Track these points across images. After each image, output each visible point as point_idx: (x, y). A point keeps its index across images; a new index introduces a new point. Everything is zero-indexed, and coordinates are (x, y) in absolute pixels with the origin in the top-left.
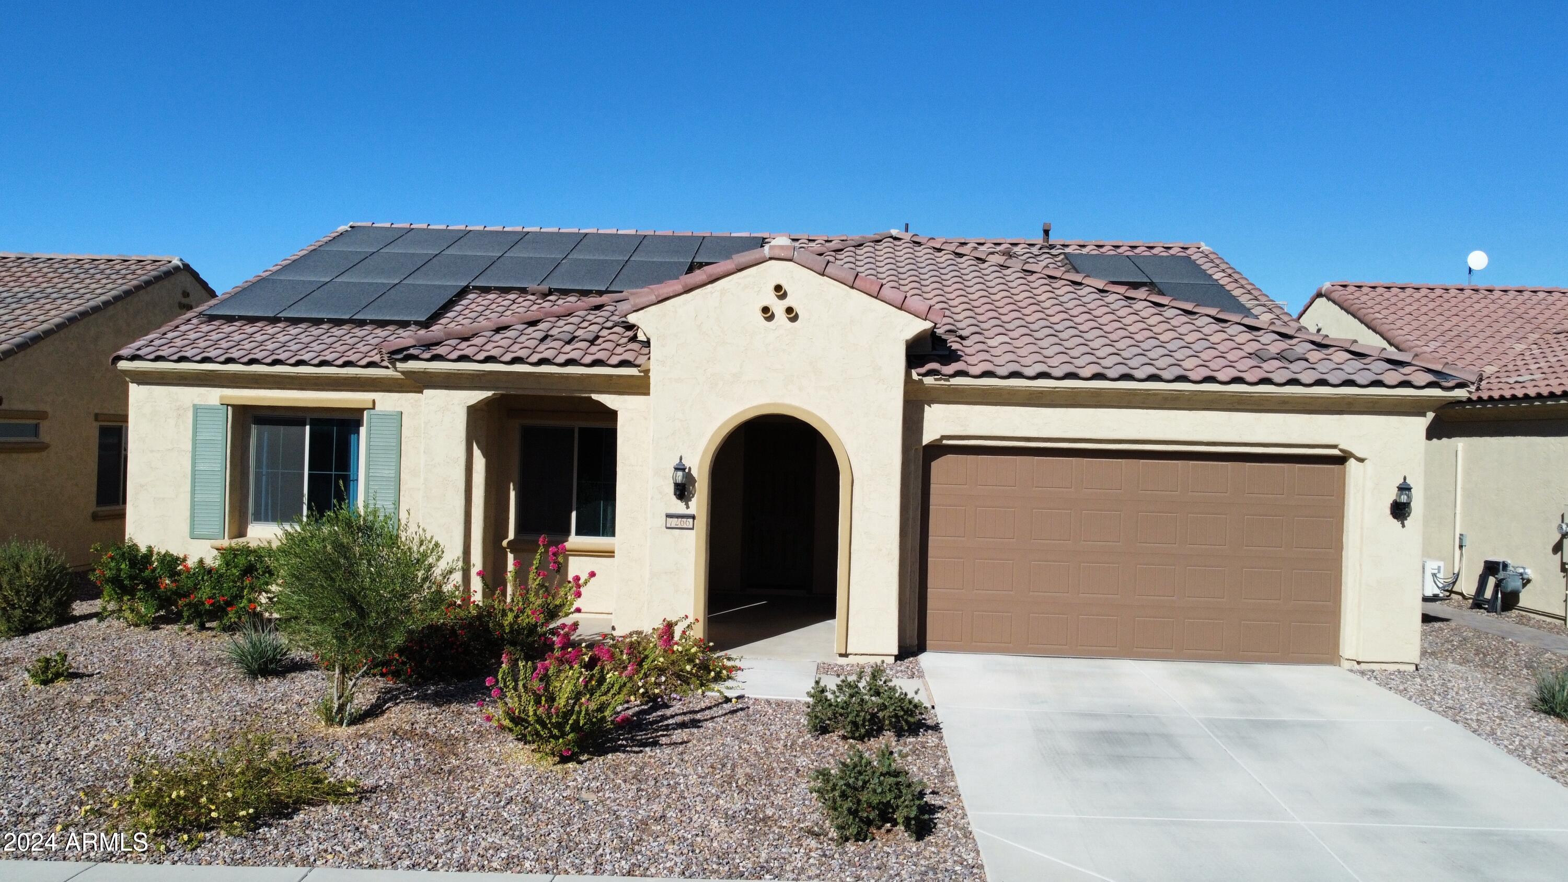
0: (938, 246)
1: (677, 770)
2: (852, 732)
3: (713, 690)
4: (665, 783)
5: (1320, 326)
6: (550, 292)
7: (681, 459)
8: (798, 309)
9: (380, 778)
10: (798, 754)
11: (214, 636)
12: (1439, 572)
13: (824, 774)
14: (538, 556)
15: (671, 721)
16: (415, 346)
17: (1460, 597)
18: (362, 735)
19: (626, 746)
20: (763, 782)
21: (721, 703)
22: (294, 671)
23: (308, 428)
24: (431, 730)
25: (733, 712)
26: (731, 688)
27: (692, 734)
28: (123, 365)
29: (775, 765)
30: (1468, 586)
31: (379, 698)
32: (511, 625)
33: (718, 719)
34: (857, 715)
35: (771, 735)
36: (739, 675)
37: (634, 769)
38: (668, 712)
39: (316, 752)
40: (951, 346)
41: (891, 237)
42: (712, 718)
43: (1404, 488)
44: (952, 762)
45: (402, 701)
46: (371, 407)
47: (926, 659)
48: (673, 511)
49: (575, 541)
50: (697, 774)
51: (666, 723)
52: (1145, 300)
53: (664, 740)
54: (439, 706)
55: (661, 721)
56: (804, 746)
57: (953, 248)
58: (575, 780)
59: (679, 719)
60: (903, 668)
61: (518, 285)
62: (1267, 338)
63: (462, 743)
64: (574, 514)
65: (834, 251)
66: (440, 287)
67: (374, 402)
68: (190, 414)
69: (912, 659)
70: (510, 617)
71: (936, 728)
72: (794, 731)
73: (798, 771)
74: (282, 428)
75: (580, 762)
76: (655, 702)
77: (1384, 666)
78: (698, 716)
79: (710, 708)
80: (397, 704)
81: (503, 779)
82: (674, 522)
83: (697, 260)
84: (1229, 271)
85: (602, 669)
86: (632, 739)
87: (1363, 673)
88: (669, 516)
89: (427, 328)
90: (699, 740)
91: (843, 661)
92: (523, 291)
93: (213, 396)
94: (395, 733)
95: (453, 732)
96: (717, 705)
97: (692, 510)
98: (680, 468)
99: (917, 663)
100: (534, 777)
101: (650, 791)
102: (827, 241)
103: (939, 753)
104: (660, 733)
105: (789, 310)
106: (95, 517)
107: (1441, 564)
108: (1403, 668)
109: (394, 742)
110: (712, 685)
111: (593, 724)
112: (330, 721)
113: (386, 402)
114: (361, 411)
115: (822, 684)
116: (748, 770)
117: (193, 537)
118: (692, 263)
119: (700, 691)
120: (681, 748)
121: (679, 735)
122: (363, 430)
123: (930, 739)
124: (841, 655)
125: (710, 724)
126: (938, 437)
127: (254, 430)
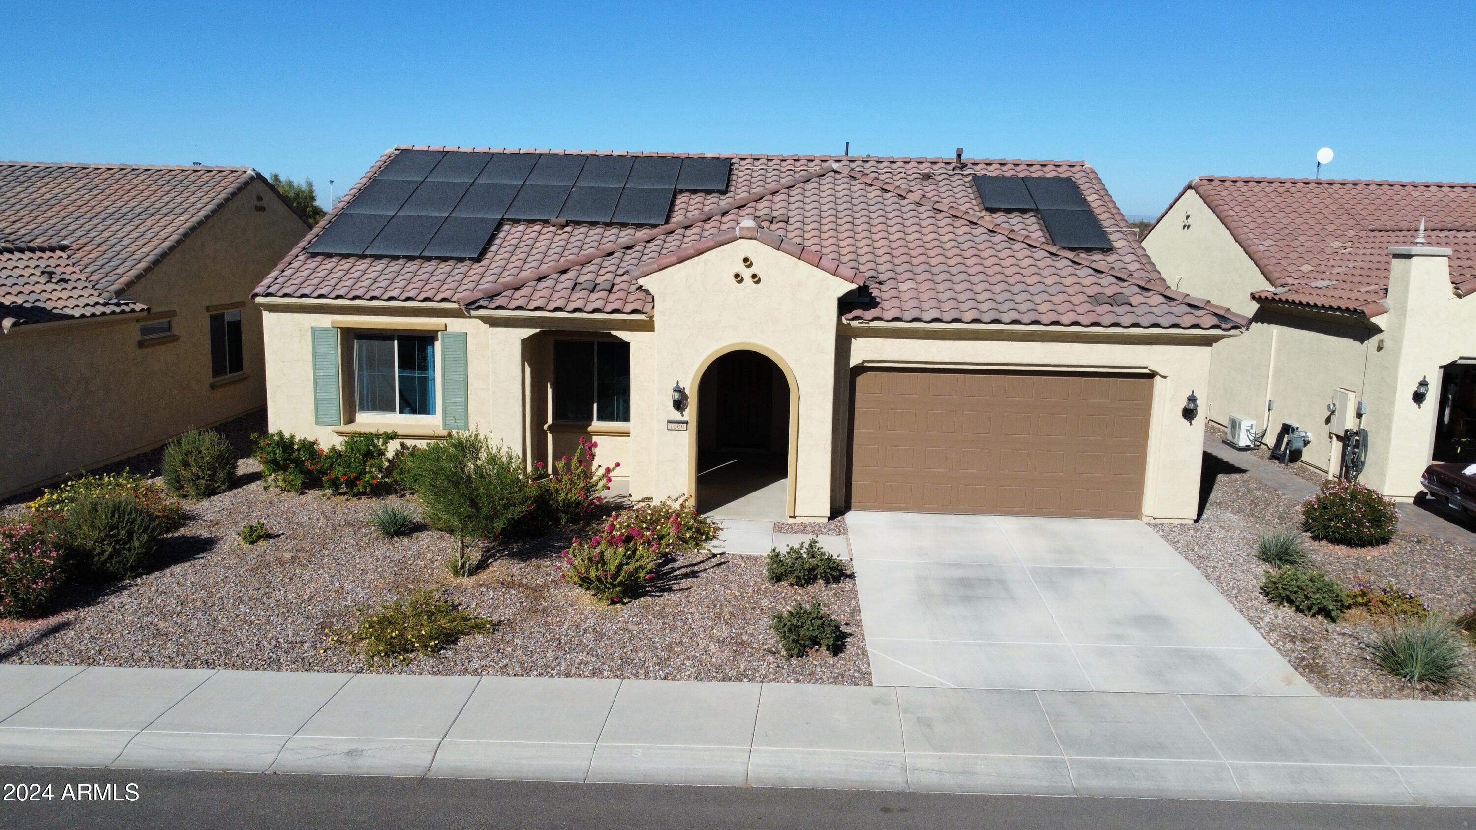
0: (869, 182)
1: (685, 609)
2: (797, 582)
3: (704, 548)
4: (680, 618)
5: (1189, 213)
6: (567, 225)
7: (678, 383)
8: (760, 274)
9: (501, 616)
10: (762, 597)
11: (348, 500)
12: (1252, 428)
13: (779, 617)
14: (578, 451)
15: (678, 572)
16: (483, 298)
17: (1266, 447)
18: (481, 586)
19: (651, 592)
20: (740, 617)
21: (710, 558)
22: (416, 532)
23: (396, 342)
24: (525, 581)
25: (719, 565)
26: (716, 547)
27: (693, 582)
28: (259, 300)
29: (748, 605)
30: (1270, 440)
31: (482, 555)
32: (564, 501)
33: (709, 570)
34: (800, 572)
35: (744, 582)
36: (721, 534)
37: (659, 608)
38: (676, 565)
39: (456, 598)
40: (872, 293)
41: (833, 171)
42: (705, 570)
43: (1192, 399)
44: (860, 603)
45: (499, 558)
46: (444, 329)
47: (851, 517)
48: (672, 418)
49: (597, 425)
50: (698, 612)
51: (675, 574)
52: (1023, 242)
53: (675, 587)
54: (524, 561)
55: (672, 572)
56: (765, 592)
57: (881, 185)
58: (623, 616)
59: (683, 571)
60: (833, 527)
61: (542, 218)
62: (1106, 280)
63: (546, 590)
64: (595, 406)
65: (788, 188)
66: (482, 220)
67: (446, 325)
68: (309, 334)
69: (840, 518)
70: (563, 495)
71: (852, 576)
72: (758, 580)
73: (762, 609)
74: (376, 342)
75: (624, 604)
76: (668, 559)
77: (1171, 521)
78: (696, 568)
79: (703, 562)
80: (496, 560)
81: (578, 616)
82: (673, 426)
83: (679, 187)
84: (1102, 193)
85: (636, 544)
86: (654, 586)
87: (1155, 526)
88: (670, 422)
89: (479, 262)
90: (698, 587)
91: (792, 521)
92: (546, 222)
93: (326, 321)
94: (503, 584)
95: (538, 581)
96: (707, 560)
97: (686, 418)
98: (678, 390)
99: (843, 522)
100: (597, 615)
101: (671, 624)
102: (782, 161)
103: (852, 596)
104: (673, 582)
105: (754, 276)
106: (213, 387)
107: (1254, 422)
108: (1184, 522)
109: (504, 590)
110: (704, 544)
111: (632, 580)
112: (456, 573)
113: (455, 325)
114: (436, 332)
115: (777, 551)
116: (730, 609)
117: (318, 423)
118: (675, 190)
119: (696, 550)
120: (687, 593)
121: (685, 583)
122: (438, 345)
123: (847, 585)
124: (791, 517)
125: (703, 574)
126: (861, 361)
127: (356, 343)
